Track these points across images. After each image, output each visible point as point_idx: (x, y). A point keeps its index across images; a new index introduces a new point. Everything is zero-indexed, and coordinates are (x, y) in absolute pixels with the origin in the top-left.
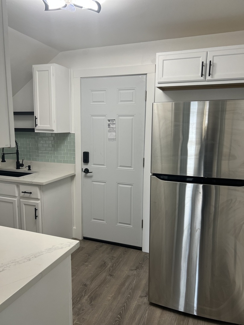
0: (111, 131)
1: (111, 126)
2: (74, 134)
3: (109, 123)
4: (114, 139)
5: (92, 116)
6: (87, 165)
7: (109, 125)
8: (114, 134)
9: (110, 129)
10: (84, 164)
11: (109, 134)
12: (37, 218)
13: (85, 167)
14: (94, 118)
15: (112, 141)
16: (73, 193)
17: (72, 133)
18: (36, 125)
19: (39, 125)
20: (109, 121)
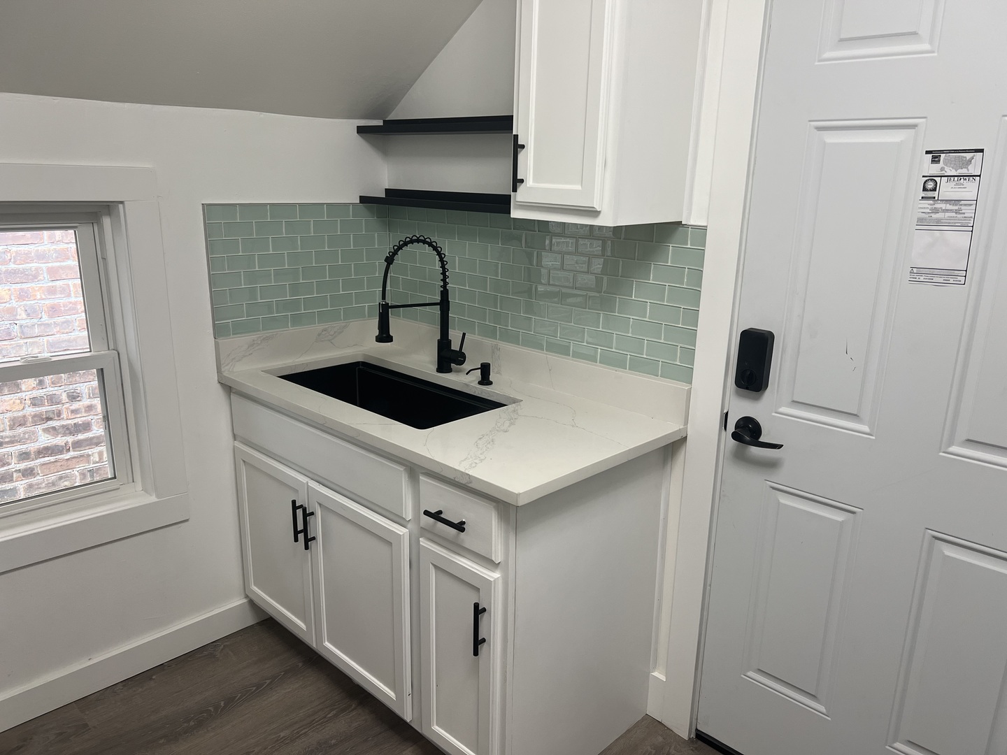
0: (938, 222)
1: (947, 189)
2: (704, 229)
3: (934, 169)
4: (950, 273)
5: (819, 129)
6: (757, 399)
7: (930, 185)
8: (960, 239)
9: (936, 211)
10: (738, 394)
11: (924, 238)
12: (483, 649)
13: (742, 408)
14: (832, 138)
15: (938, 284)
16: (666, 518)
17: (694, 227)
18: (517, 182)
19: (530, 182)
20: (935, 160)
